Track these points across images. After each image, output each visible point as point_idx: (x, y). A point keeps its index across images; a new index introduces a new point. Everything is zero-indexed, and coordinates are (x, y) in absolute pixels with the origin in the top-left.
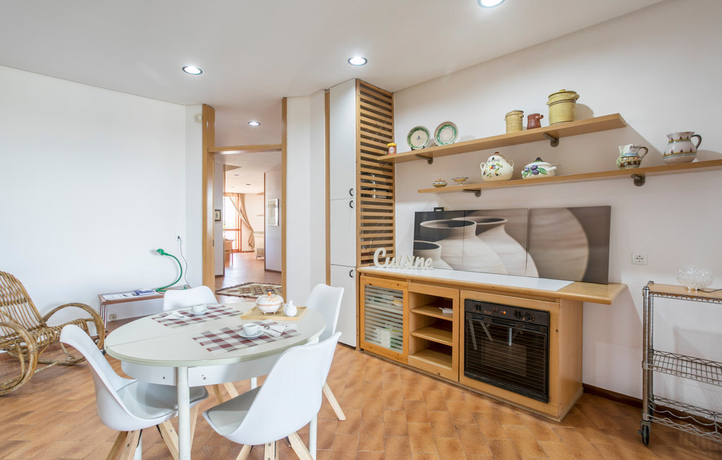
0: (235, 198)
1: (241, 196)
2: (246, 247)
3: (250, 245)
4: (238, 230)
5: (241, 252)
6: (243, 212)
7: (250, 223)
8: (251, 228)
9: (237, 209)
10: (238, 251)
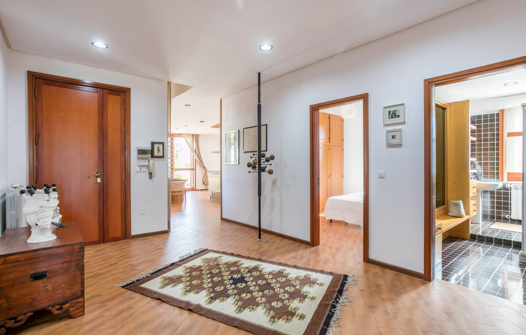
0: (190, 140)
1: (196, 137)
2: (200, 186)
3: (204, 183)
4: (193, 169)
5: (196, 190)
6: (197, 152)
7: (204, 163)
8: (204, 168)
9: (192, 150)
10: (193, 189)
